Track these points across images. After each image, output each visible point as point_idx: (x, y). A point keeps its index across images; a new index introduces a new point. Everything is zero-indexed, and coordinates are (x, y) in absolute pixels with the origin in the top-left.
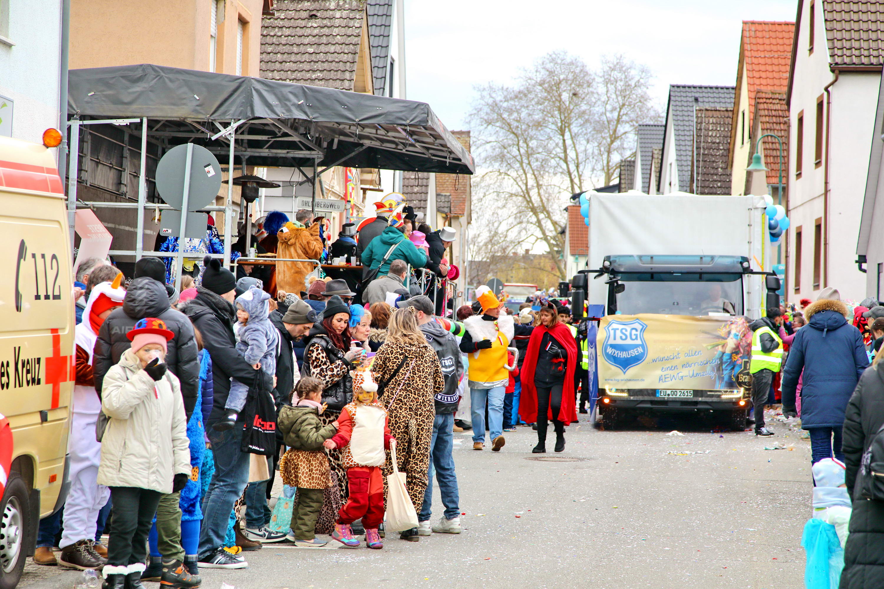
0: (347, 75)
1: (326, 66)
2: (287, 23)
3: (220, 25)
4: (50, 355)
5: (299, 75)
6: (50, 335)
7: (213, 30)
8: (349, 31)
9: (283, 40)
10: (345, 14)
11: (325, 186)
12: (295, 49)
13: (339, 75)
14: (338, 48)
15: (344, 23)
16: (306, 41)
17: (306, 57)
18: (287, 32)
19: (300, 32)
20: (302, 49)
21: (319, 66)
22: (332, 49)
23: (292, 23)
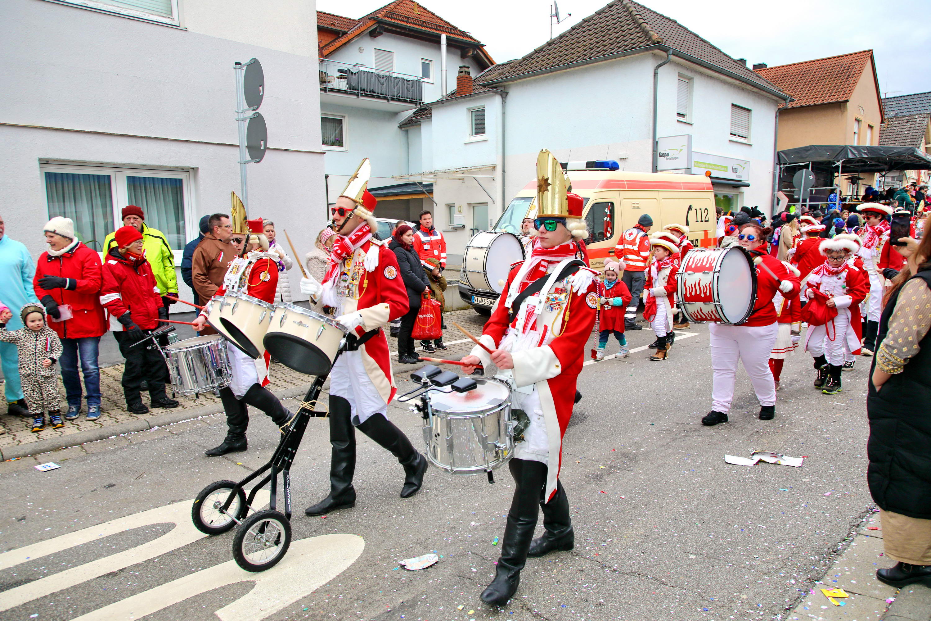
0: (920, 139)
1: (911, 137)
2: (898, 125)
3: (859, 129)
4: (703, 238)
5: (901, 141)
6: (703, 232)
7: (856, 130)
8: (922, 125)
9: (896, 131)
10: (921, 119)
11: (907, 176)
12: (900, 133)
13: (916, 140)
14: (917, 131)
15: (920, 122)
16: (905, 130)
17: (904, 135)
18: (898, 128)
19: (903, 127)
20: (903, 133)
21: (909, 138)
22: (915, 131)
23: (900, 125)
